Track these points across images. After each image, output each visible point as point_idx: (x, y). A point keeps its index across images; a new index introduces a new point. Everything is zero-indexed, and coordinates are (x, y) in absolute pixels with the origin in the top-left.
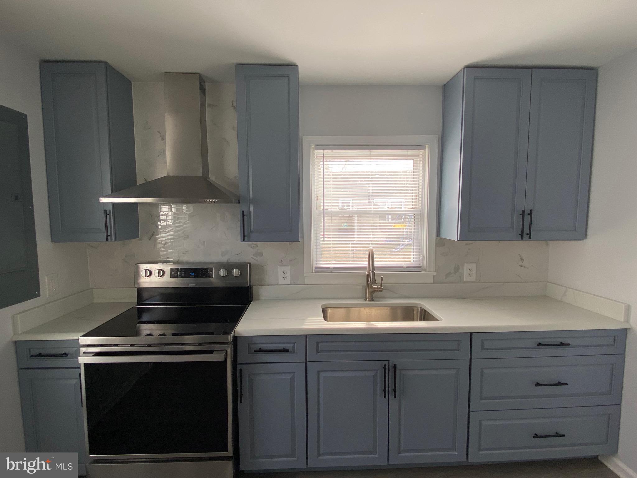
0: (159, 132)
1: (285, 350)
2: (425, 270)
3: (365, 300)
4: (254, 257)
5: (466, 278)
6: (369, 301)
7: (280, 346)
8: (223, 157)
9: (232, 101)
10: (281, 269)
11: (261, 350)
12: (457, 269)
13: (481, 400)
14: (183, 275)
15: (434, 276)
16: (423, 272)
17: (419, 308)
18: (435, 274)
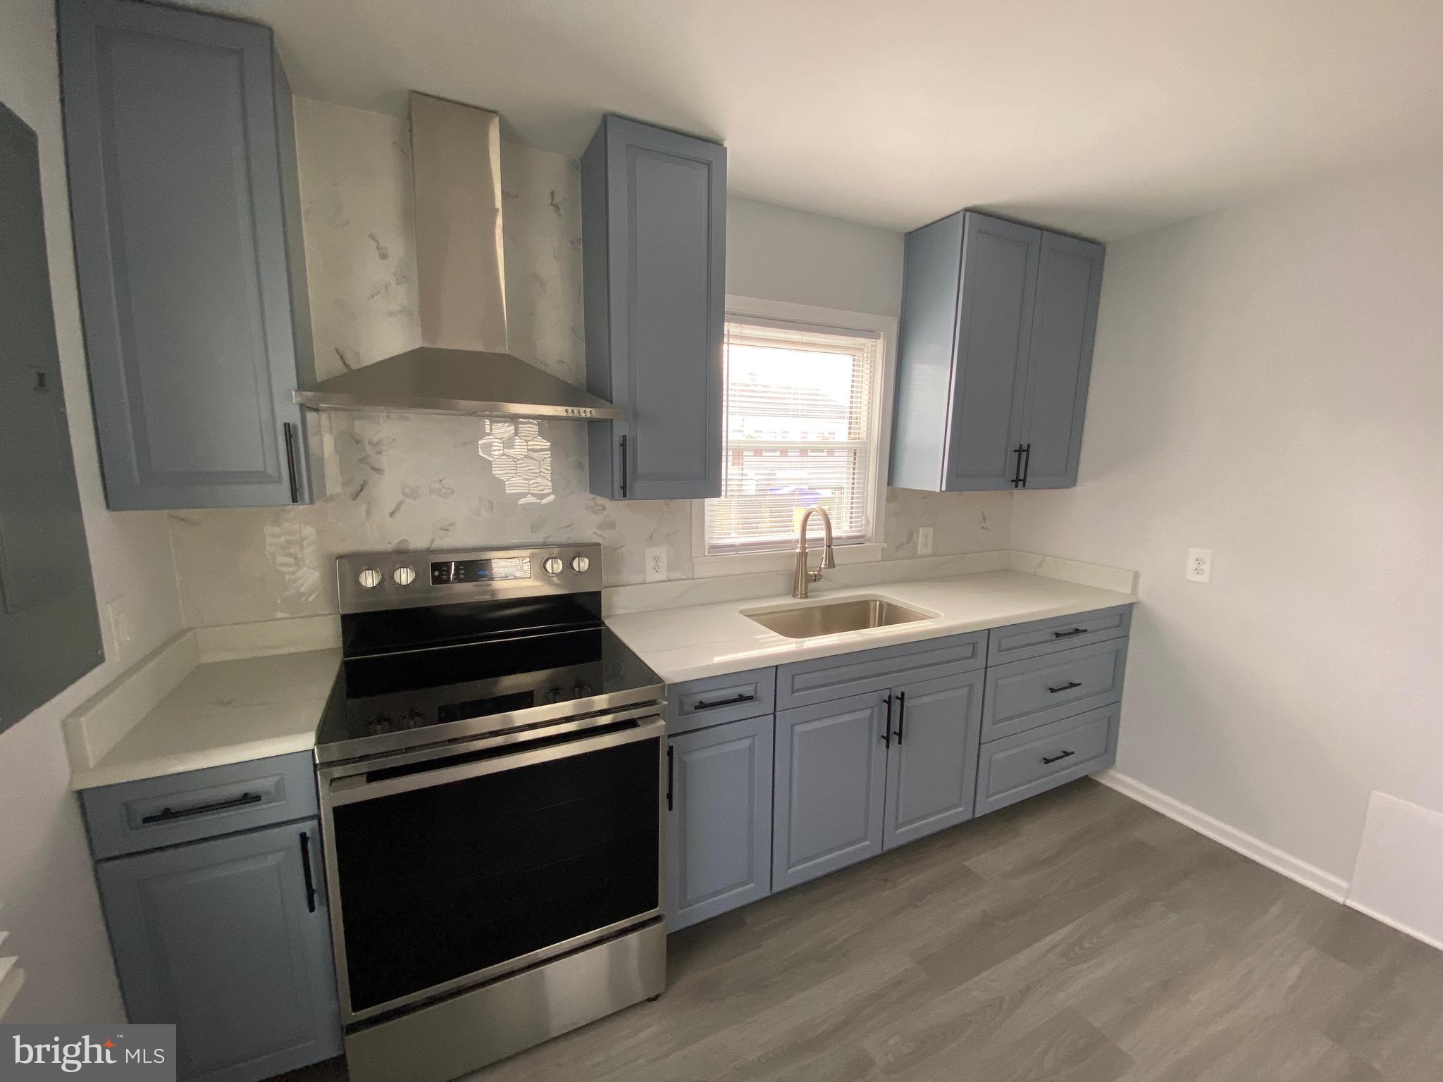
0: (372, 237)
1: (742, 698)
2: (869, 540)
3: (794, 596)
4: (598, 532)
5: (921, 550)
6: (801, 598)
7: (732, 693)
8: (531, 315)
9: (552, 193)
10: (651, 552)
11: (702, 706)
12: (910, 536)
13: (994, 724)
14: (462, 576)
15: (883, 549)
16: (867, 544)
17: (878, 602)
18: (885, 545)
